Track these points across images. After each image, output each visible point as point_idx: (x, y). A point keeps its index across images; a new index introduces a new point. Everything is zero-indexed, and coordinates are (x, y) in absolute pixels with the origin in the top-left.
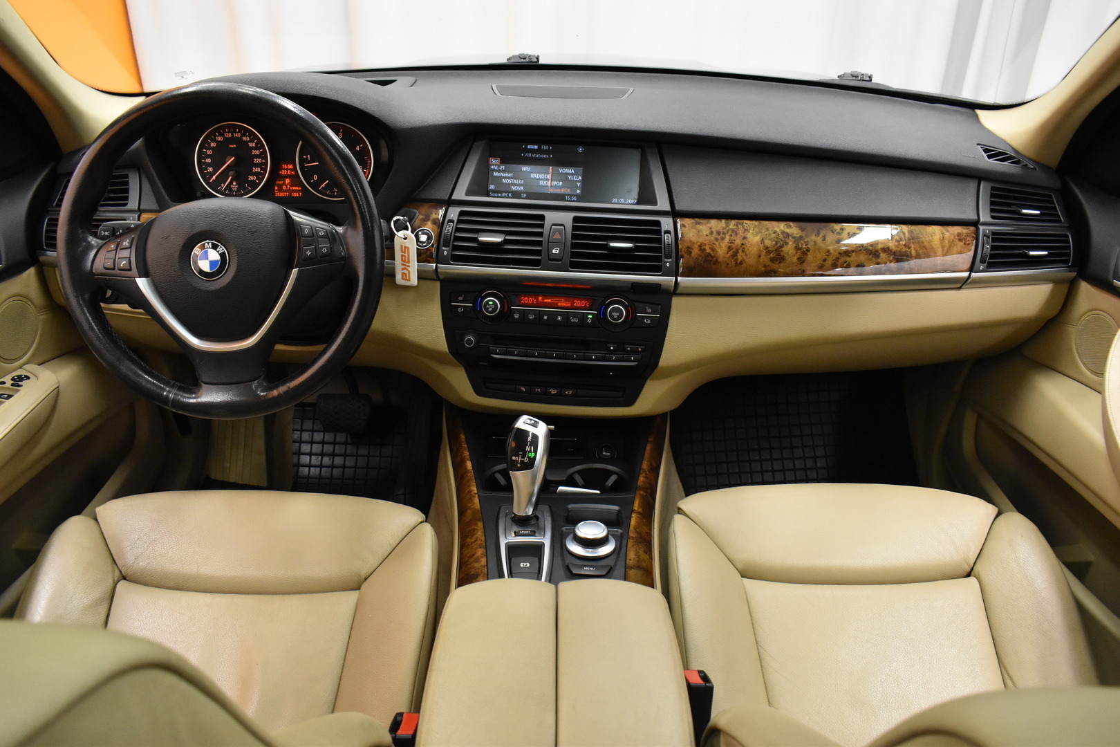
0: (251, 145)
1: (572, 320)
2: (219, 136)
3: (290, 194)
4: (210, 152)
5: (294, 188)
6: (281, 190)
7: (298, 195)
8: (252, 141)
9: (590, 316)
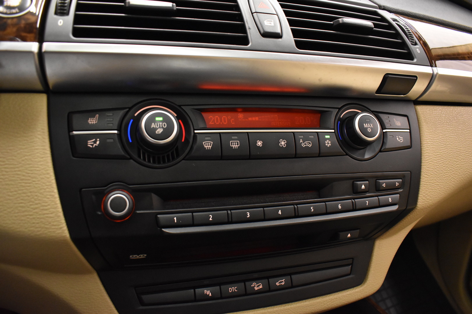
1: (303, 145)
9: (327, 137)
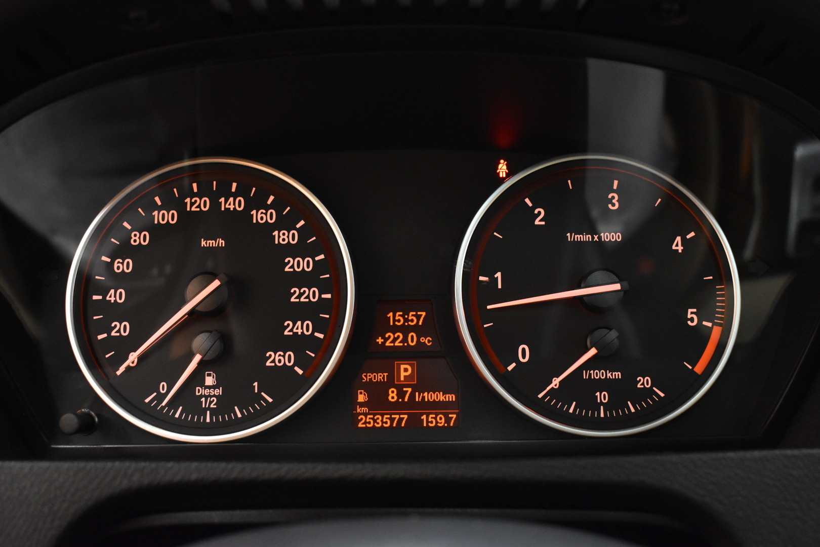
0: (283, 237)
2: (166, 206)
3: (414, 420)
4: (124, 266)
5: (429, 396)
6: (378, 403)
7: (442, 422)
8: (284, 223)
